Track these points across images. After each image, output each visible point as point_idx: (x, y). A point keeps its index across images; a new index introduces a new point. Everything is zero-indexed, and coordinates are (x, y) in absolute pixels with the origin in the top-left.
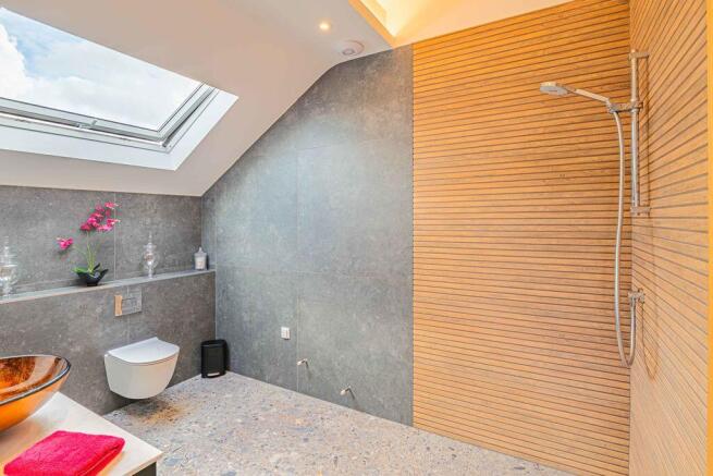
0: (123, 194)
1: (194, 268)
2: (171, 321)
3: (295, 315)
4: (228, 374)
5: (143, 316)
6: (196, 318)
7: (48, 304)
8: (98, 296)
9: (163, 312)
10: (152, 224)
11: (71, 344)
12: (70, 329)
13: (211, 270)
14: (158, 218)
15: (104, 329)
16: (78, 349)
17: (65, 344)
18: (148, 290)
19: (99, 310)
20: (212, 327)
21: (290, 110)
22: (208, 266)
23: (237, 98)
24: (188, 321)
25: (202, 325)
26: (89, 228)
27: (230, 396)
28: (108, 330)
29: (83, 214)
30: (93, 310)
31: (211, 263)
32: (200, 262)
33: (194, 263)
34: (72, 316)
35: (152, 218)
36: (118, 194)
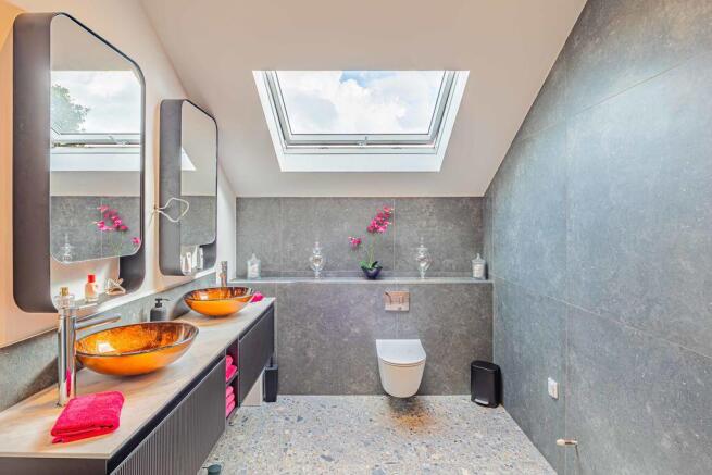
0: (401, 199)
1: (472, 276)
2: (439, 327)
3: (564, 366)
4: (500, 409)
5: (410, 316)
6: (468, 331)
7: (337, 289)
8: (371, 288)
9: (430, 316)
10: (428, 227)
11: (352, 325)
12: (352, 313)
13: (489, 281)
14: (434, 221)
15: (377, 318)
16: (357, 330)
17: (347, 324)
18: (415, 291)
19: (372, 302)
20: (488, 347)
21: (558, 61)
22: (487, 275)
23: (468, 72)
24: (457, 331)
25: (476, 341)
26: (373, 230)
27: (481, 437)
28: (379, 321)
29: (369, 217)
30: (368, 300)
31: (490, 273)
32: (478, 270)
33: (471, 270)
34: (352, 302)
35: (428, 220)
36: (397, 198)
